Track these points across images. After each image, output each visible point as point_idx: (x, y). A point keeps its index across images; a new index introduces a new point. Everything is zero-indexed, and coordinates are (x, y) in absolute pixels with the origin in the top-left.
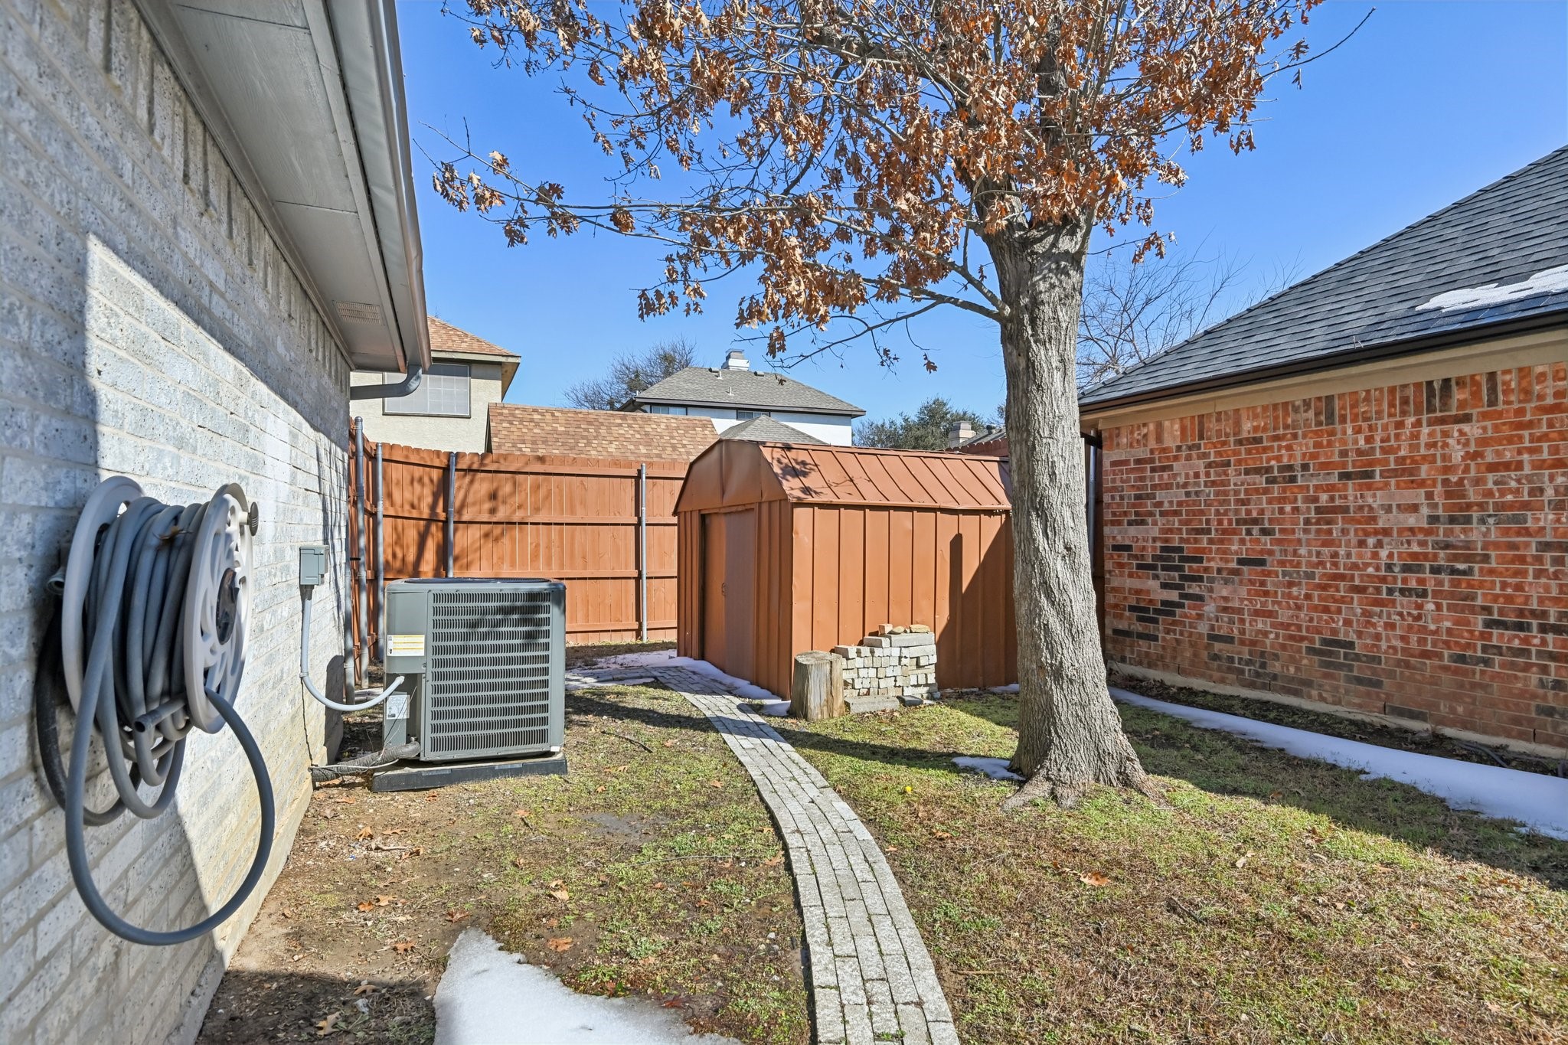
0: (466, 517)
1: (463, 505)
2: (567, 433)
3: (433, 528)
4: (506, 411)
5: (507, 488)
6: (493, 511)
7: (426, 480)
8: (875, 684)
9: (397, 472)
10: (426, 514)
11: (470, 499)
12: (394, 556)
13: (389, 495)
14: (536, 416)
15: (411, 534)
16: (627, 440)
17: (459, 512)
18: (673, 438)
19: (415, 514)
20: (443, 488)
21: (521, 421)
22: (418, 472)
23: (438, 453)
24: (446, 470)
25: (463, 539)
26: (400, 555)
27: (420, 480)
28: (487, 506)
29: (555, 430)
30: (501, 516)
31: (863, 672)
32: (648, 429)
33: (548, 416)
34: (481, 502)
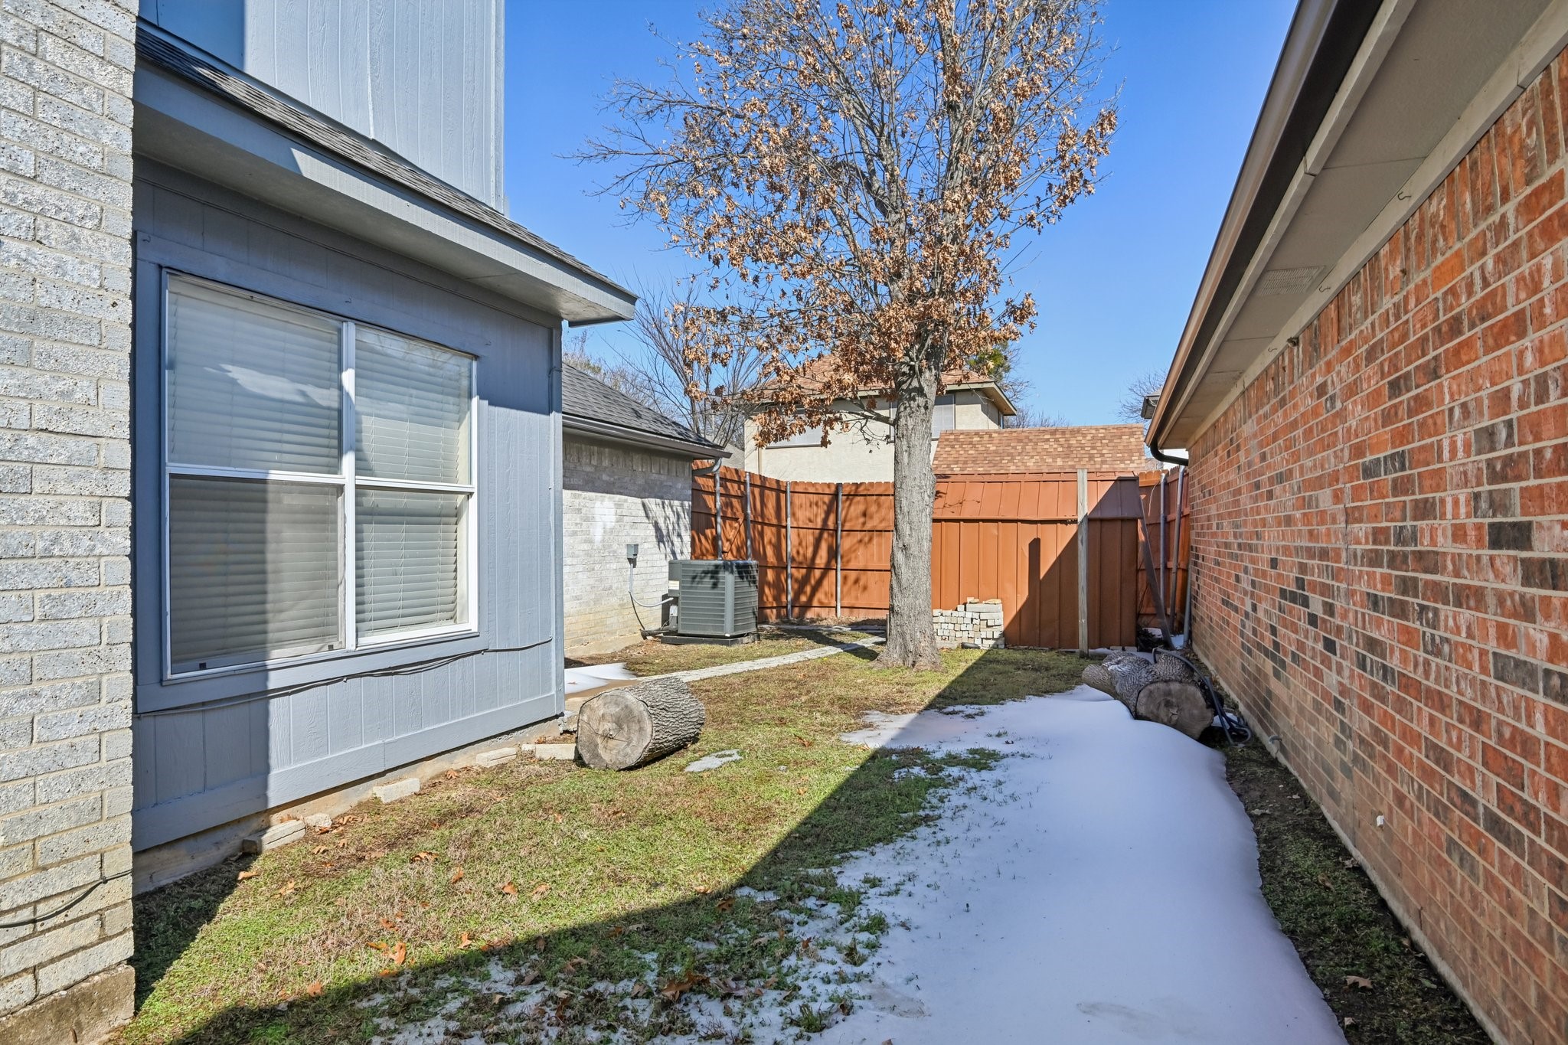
0: (847, 527)
1: (845, 521)
2: (996, 452)
3: (825, 535)
4: (952, 437)
5: (873, 508)
6: (864, 524)
7: (820, 503)
8: (953, 634)
9: (800, 499)
10: (819, 524)
11: (849, 517)
12: (798, 553)
13: (794, 514)
14: (976, 439)
15: (811, 539)
16: (1048, 454)
17: (843, 526)
18: (1093, 448)
19: (811, 525)
20: (832, 507)
21: (962, 444)
22: (814, 498)
23: (829, 485)
24: (836, 495)
25: (846, 543)
26: (801, 552)
27: (817, 504)
28: (862, 520)
29: (987, 450)
30: (868, 527)
31: (944, 626)
32: (1073, 442)
33: (986, 438)
34: (857, 518)
